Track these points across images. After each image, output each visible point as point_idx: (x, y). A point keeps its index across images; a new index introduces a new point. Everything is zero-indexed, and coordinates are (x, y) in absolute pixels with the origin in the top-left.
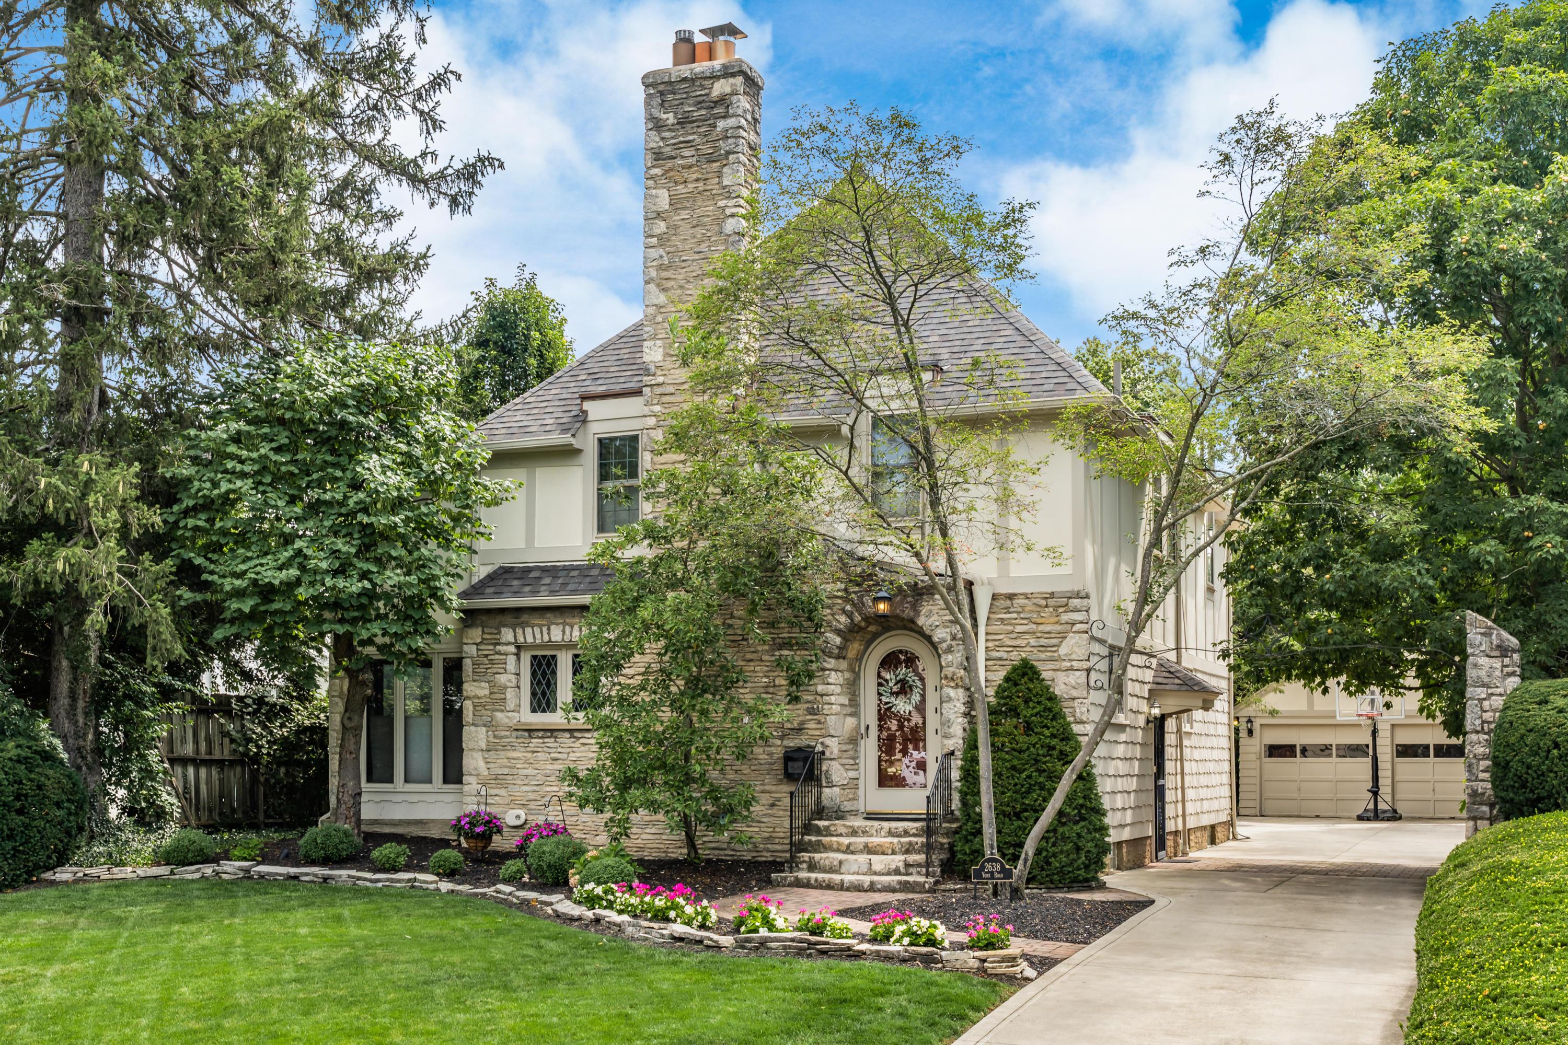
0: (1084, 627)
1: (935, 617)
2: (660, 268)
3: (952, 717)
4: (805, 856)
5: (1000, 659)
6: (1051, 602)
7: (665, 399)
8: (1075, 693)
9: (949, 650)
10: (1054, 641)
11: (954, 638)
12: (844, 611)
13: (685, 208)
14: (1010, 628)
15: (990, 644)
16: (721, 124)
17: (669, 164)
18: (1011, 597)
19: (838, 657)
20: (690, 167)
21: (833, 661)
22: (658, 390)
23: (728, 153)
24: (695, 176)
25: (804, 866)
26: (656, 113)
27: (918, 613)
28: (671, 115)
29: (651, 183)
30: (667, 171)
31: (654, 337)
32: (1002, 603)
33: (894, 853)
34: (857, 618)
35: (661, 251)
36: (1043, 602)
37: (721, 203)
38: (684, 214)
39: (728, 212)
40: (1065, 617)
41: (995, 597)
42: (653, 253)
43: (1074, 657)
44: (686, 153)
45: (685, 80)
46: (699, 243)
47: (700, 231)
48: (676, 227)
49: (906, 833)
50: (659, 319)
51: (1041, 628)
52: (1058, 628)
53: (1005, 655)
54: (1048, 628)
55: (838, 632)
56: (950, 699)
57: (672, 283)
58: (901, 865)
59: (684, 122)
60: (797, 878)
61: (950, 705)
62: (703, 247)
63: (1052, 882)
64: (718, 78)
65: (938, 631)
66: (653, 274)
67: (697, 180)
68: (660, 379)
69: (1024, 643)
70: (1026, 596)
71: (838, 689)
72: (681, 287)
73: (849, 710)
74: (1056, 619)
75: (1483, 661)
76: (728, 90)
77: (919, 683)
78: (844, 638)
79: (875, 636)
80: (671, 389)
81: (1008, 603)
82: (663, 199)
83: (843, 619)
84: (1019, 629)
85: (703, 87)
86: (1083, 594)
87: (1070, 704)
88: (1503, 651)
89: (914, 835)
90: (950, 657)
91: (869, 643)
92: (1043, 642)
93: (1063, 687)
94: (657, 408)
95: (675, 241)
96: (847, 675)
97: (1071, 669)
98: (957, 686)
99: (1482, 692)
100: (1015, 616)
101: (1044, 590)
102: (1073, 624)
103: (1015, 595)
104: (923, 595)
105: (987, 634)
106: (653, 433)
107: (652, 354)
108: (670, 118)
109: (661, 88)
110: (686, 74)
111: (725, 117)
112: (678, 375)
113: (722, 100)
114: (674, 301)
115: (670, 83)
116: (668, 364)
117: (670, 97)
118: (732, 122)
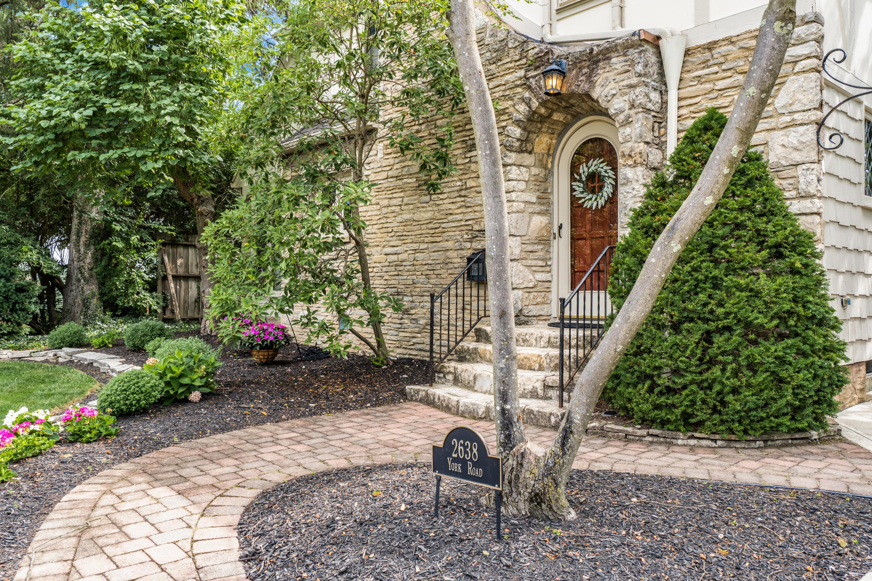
0: (813, 63)
1: (612, 85)
4: (451, 366)
8: (797, 157)
9: (627, 122)
12: (523, 100)
14: (708, 86)
15: (684, 111)
18: (710, 47)
19: (520, 151)
21: (513, 155)
25: (450, 377)
27: (592, 84)
32: (699, 57)
33: (541, 368)
34: (535, 104)
41: (687, 52)
43: (794, 108)
55: (518, 123)
56: (628, 181)
58: (539, 385)
60: (427, 394)
61: (628, 188)
63: (731, 431)
65: (615, 100)
70: (730, 41)
71: (522, 186)
73: (537, 208)
77: (611, 173)
78: (524, 129)
79: (567, 126)
81: (708, 54)
83: (522, 108)
84: (721, 84)
86: (811, 17)
87: (792, 172)
90: (628, 130)
91: (561, 135)
93: (780, 150)
96: (535, 171)
97: (794, 124)
98: (635, 165)
100: (715, 69)
101: (753, 28)
102: (796, 62)
103: (716, 42)
104: (599, 61)
105: (679, 99)
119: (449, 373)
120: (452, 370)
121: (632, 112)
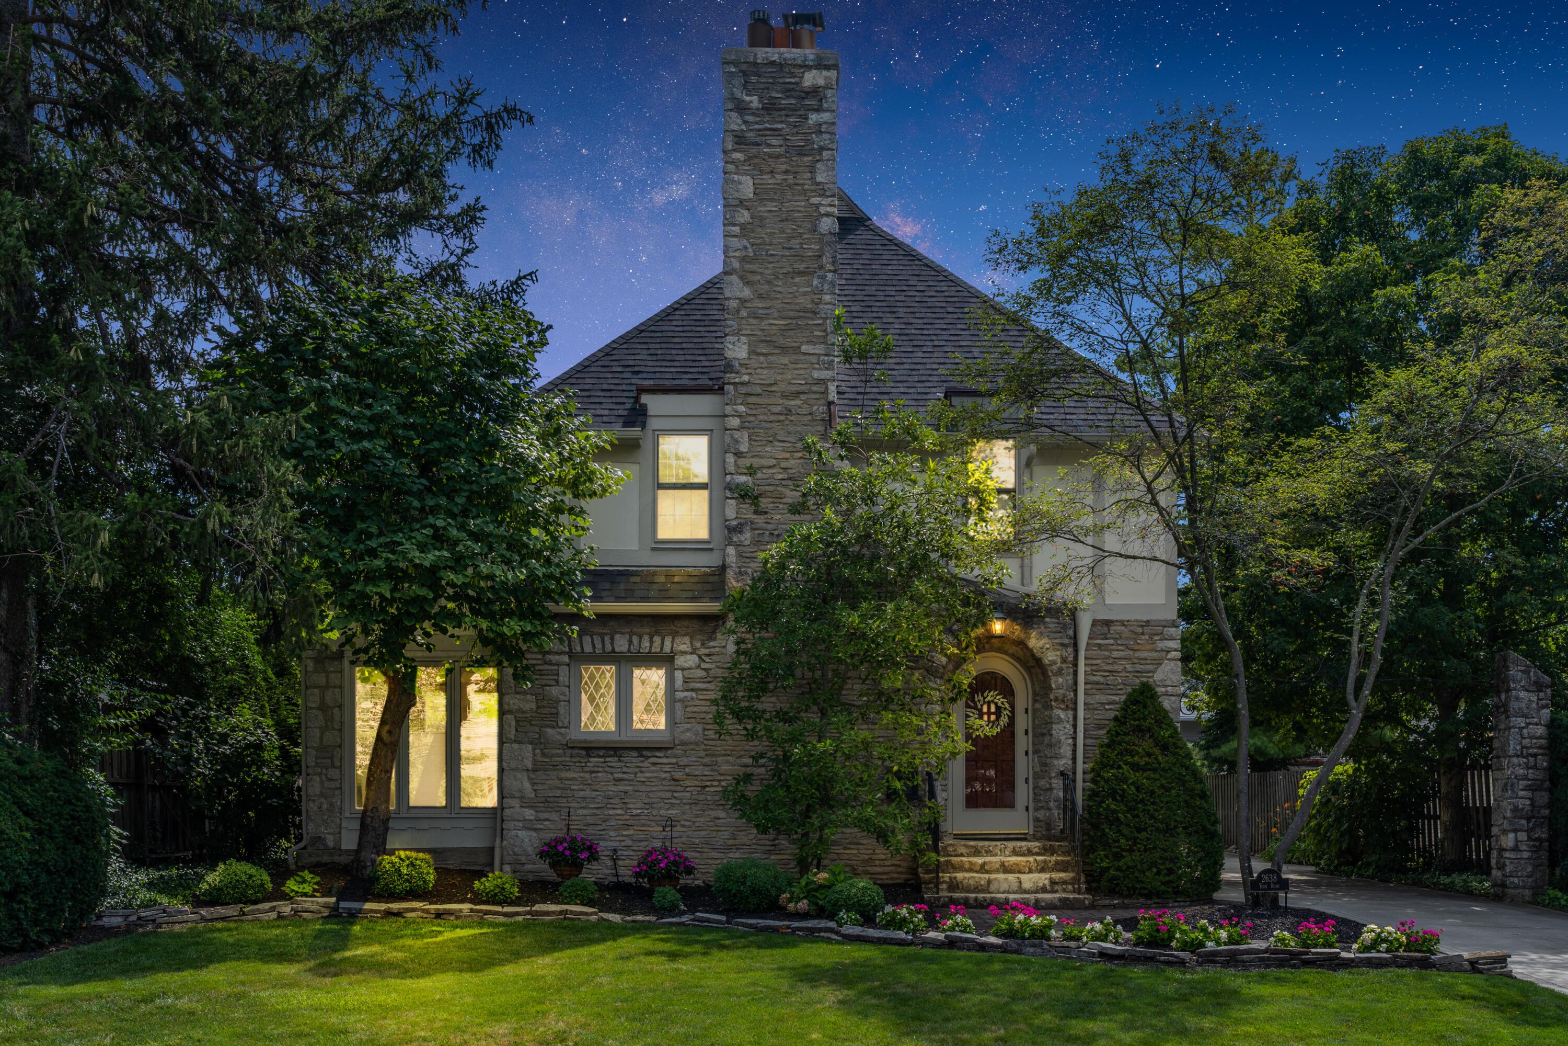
0: (1178, 655)
1: (1046, 639)
2: (743, 259)
3: (1063, 738)
4: (946, 876)
5: (1098, 683)
6: (1147, 630)
7: (751, 400)
9: (1060, 673)
10: (1150, 667)
11: (1064, 660)
13: (772, 200)
14: (1107, 653)
15: (1089, 668)
16: (813, 118)
17: (754, 151)
18: (1108, 623)
20: (778, 157)
22: (743, 390)
23: (822, 149)
24: (783, 167)
25: (944, 886)
26: (738, 93)
27: (1027, 634)
28: (755, 99)
29: (731, 167)
30: (750, 158)
31: (738, 333)
32: (1101, 629)
33: (1030, 871)
35: (745, 242)
36: (1140, 630)
37: (815, 200)
38: (771, 206)
39: (822, 210)
40: (1161, 645)
41: (1095, 623)
42: (735, 242)
43: (1169, 683)
44: (774, 142)
46: (789, 239)
47: (789, 227)
48: (761, 219)
49: (1029, 852)
50: (744, 313)
51: (1137, 654)
52: (1155, 654)
53: (1102, 680)
54: (1144, 654)
56: (1060, 721)
57: (758, 277)
58: (1047, 882)
59: (770, 108)
61: (1060, 726)
62: (795, 243)
64: (809, 68)
65: (1048, 652)
66: (736, 265)
67: (786, 172)
68: (746, 378)
69: (1120, 668)
70: (1122, 623)
72: (769, 282)
74: (1152, 647)
75: (1522, 694)
76: (821, 82)
77: (1007, 705)
80: (758, 390)
81: (1107, 629)
82: (747, 187)
84: (1116, 654)
85: (793, 75)
86: (1178, 623)
88: (1539, 687)
89: (1038, 854)
90: (1061, 680)
92: (1139, 667)
94: (742, 408)
95: (761, 233)
97: (1167, 694)
98: (1067, 708)
99: (1521, 722)
100: (1111, 641)
101: (1139, 618)
102: (1168, 652)
103: (1112, 621)
104: (1033, 617)
105: (1086, 658)
106: (737, 435)
107: (738, 350)
108: (754, 101)
109: (744, 67)
110: (775, 57)
111: (818, 110)
112: (766, 376)
113: (815, 92)
114: (760, 297)
115: (755, 64)
116: (754, 363)
117: (754, 79)
118: (826, 116)
119: (944, 882)
120: (947, 879)
121: (1064, 666)
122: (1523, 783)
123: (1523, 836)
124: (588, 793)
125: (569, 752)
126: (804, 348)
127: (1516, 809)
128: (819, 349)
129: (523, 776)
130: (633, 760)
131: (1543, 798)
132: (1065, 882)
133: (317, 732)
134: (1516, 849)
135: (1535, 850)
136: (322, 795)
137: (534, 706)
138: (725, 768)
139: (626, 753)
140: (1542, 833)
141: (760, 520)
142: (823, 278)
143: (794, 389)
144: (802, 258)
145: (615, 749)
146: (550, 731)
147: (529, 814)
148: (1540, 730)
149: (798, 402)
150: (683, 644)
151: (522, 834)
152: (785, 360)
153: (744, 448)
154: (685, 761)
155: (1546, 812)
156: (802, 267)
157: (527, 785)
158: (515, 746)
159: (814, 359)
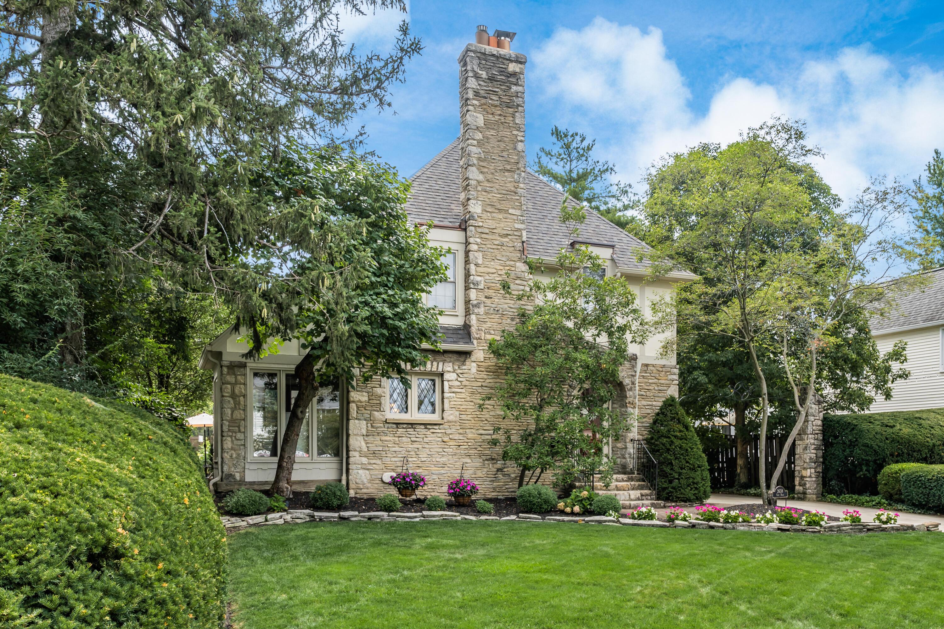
2: (478, 159)
6: (664, 369)
7: (483, 236)
9: (631, 389)
10: (665, 388)
11: (631, 383)
13: (493, 129)
14: (646, 380)
16: (514, 88)
17: (484, 101)
18: (647, 365)
20: (496, 106)
22: (479, 230)
23: (518, 105)
24: (499, 112)
26: (476, 69)
28: (484, 73)
29: (472, 108)
30: (482, 105)
31: (476, 199)
33: (629, 490)
35: (479, 150)
36: (660, 369)
37: (515, 132)
38: (493, 132)
39: (519, 138)
40: (670, 377)
41: (641, 365)
42: (474, 149)
44: (494, 98)
45: (493, 55)
46: (502, 151)
47: (502, 145)
48: (488, 138)
49: (624, 480)
50: (479, 188)
51: (660, 381)
52: (667, 382)
53: (645, 394)
54: (662, 382)
57: (486, 170)
58: (640, 495)
59: (492, 79)
62: (505, 154)
64: (512, 61)
66: (474, 162)
67: (500, 115)
68: (481, 224)
69: (652, 388)
70: (653, 366)
72: (492, 174)
74: (666, 378)
75: (813, 406)
76: (518, 70)
80: (487, 231)
81: (646, 368)
82: (480, 120)
84: (650, 381)
85: (504, 63)
88: (819, 403)
89: (628, 481)
90: (631, 393)
92: (660, 388)
94: (479, 240)
95: (488, 147)
99: (812, 418)
100: (648, 375)
102: (673, 381)
103: (649, 365)
106: (476, 254)
107: (476, 208)
108: (484, 74)
109: (479, 55)
110: (495, 53)
111: (516, 84)
112: (491, 224)
113: (514, 74)
114: (488, 181)
115: (484, 54)
116: (484, 216)
117: (484, 62)
118: (520, 89)
122: (813, 446)
123: (813, 470)
124: (397, 449)
125: (387, 425)
126: (511, 211)
127: (811, 458)
128: (518, 212)
129: (361, 439)
130: (421, 430)
131: (820, 453)
132: (647, 495)
133: (229, 411)
134: (810, 477)
135: (817, 477)
136: (232, 449)
137: (367, 399)
138: (470, 436)
139: (418, 426)
140: (820, 469)
141: (488, 302)
142: (520, 174)
143: (505, 232)
144: (509, 163)
145: (412, 424)
146: (376, 413)
147: (364, 460)
148: (820, 423)
149: (506, 240)
150: (448, 367)
151: (360, 472)
152: (500, 216)
153: (480, 262)
154: (449, 431)
155: (821, 460)
156: (508, 167)
157: (363, 444)
158: (357, 421)
159: (515, 217)
